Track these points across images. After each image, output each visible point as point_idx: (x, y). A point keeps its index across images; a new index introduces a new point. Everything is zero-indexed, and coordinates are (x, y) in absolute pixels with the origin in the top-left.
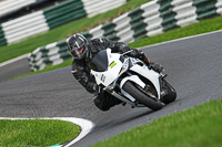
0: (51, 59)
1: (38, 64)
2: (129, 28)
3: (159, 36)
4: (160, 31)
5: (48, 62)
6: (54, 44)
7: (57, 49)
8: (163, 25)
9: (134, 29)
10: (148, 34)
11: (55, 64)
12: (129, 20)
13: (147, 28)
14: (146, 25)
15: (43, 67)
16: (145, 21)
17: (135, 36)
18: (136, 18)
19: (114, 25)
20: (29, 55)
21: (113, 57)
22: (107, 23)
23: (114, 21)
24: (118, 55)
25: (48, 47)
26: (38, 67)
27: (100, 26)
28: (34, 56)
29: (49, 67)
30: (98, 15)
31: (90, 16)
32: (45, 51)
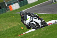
5: (55, 2)
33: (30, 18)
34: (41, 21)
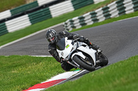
0: (75, 25)
1: (68, 28)
2: (116, 10)
3: (132, 14)
4: (132, 11)
5: (74, 27)
6: (77, 18)
7: (78, 20)
8: (134, 8)
9: (119, 10)
10: (127, 13)
11: (77, 28)
12: (116, 5)
13: (126, 10)
14: (125, 8)
15: (71, 29)
16: (125, 6)
17: (119, 14)
18: (120, 4)
19: (108, 8)
20: (64, 23)
21: (68, 42)
22: (105, 7)
23: (109, 6)
24: (71, 41)
25: (73, 19)
26: (68, 30)
27: (101, 9)
28: (66, 24)
29: (74, 29)
30: (100, 3)
31: (96, 3)
32: (72, 21)
33: (73, 44)
34: (95, 51)
